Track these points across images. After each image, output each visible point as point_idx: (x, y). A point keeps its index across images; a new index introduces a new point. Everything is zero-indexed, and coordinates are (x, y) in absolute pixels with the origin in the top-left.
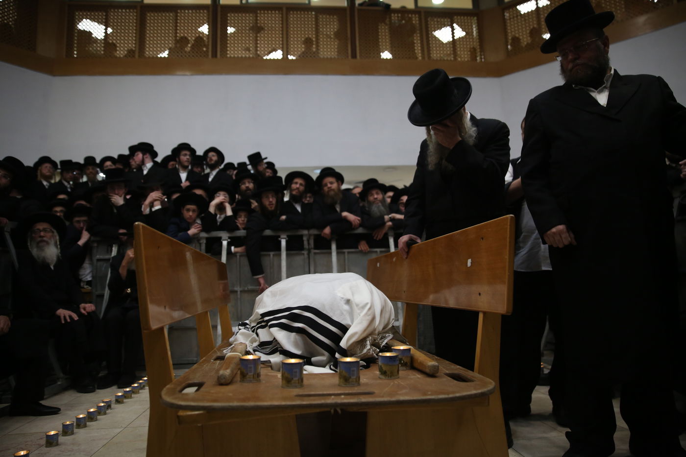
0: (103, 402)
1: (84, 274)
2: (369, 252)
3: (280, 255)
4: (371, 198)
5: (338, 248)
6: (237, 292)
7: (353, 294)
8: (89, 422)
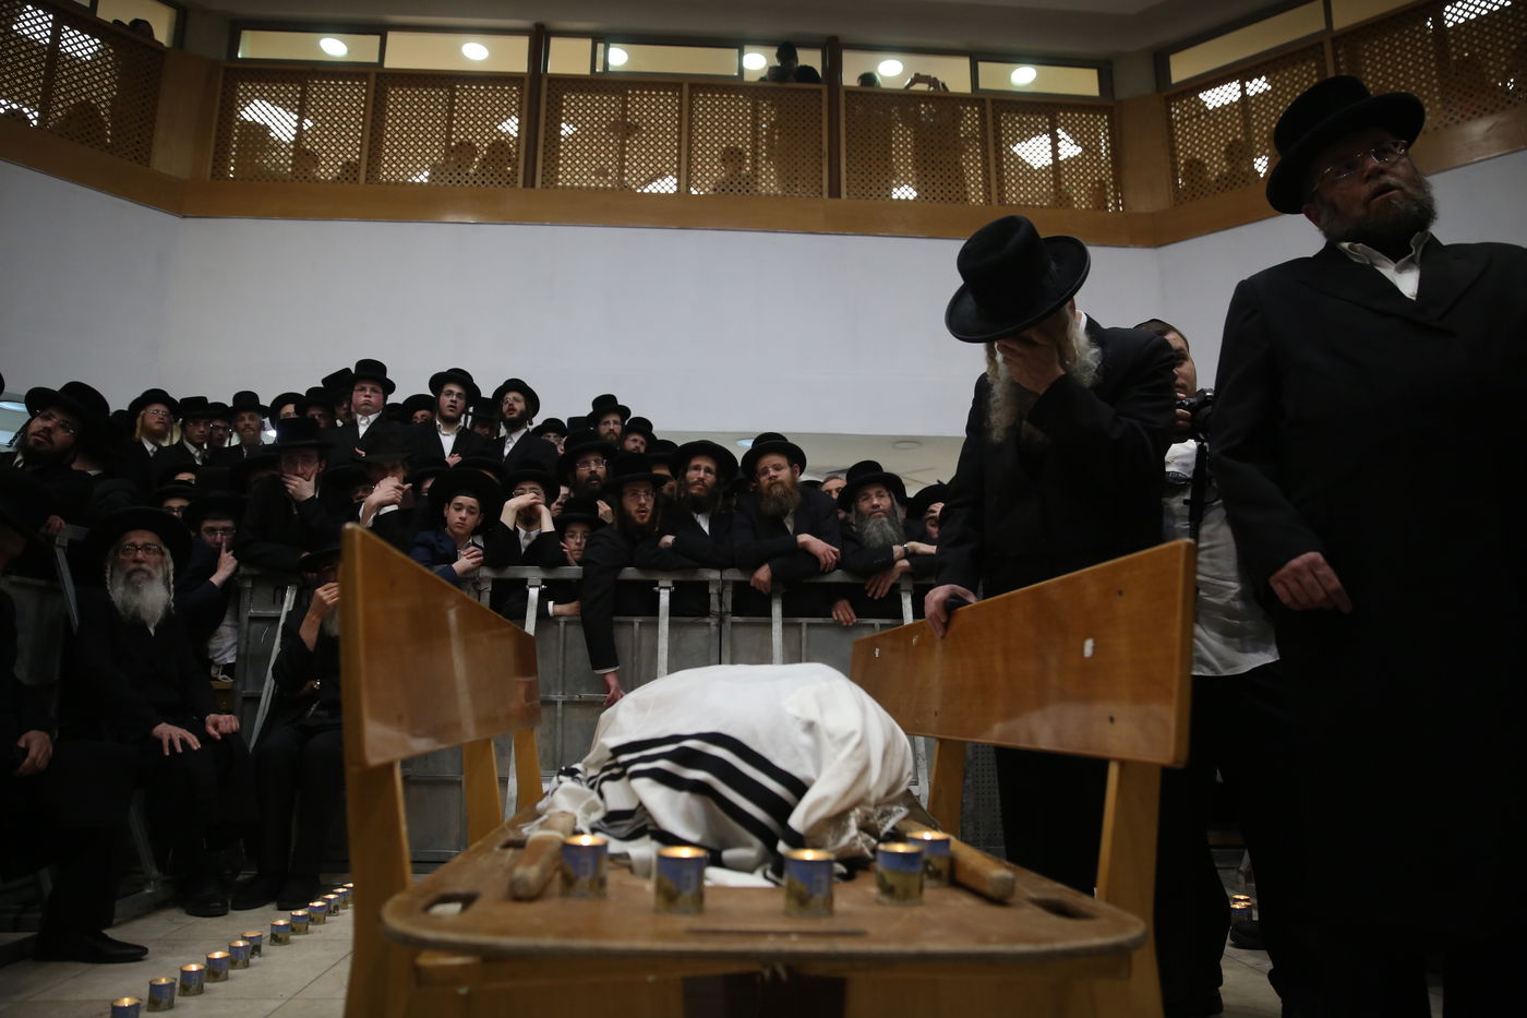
0: (244, 938)
1: (219, 650)
2: (857, 626)
3: (656, 625)
4: (865, 505)
5: (785, 614)
6: (555, 703)
7: (822, 711)
8: (208, 981)
